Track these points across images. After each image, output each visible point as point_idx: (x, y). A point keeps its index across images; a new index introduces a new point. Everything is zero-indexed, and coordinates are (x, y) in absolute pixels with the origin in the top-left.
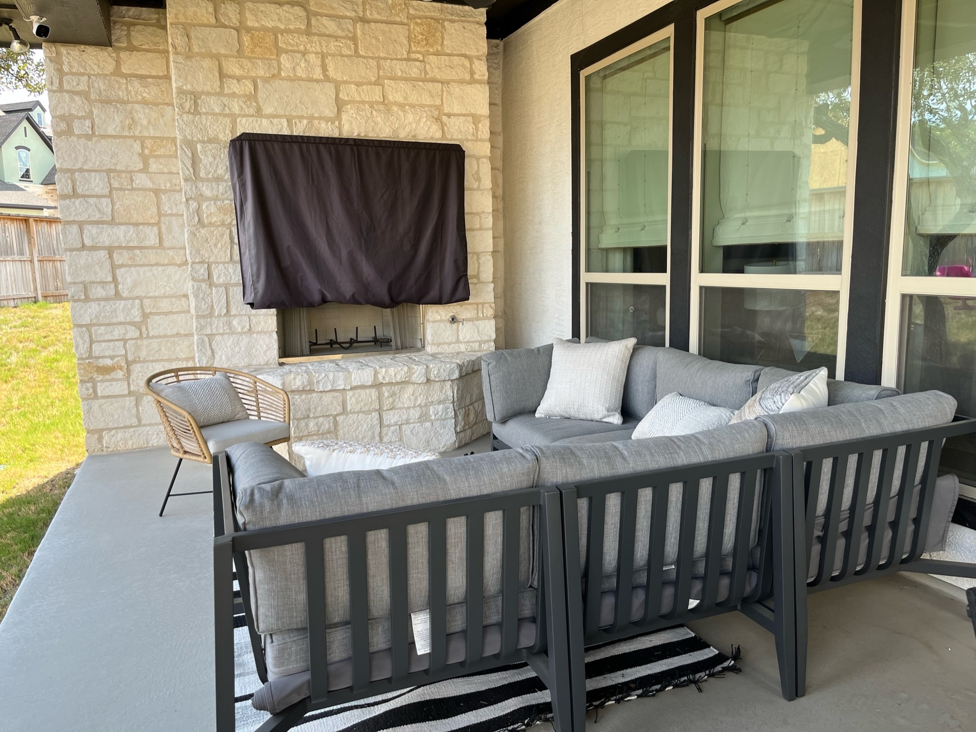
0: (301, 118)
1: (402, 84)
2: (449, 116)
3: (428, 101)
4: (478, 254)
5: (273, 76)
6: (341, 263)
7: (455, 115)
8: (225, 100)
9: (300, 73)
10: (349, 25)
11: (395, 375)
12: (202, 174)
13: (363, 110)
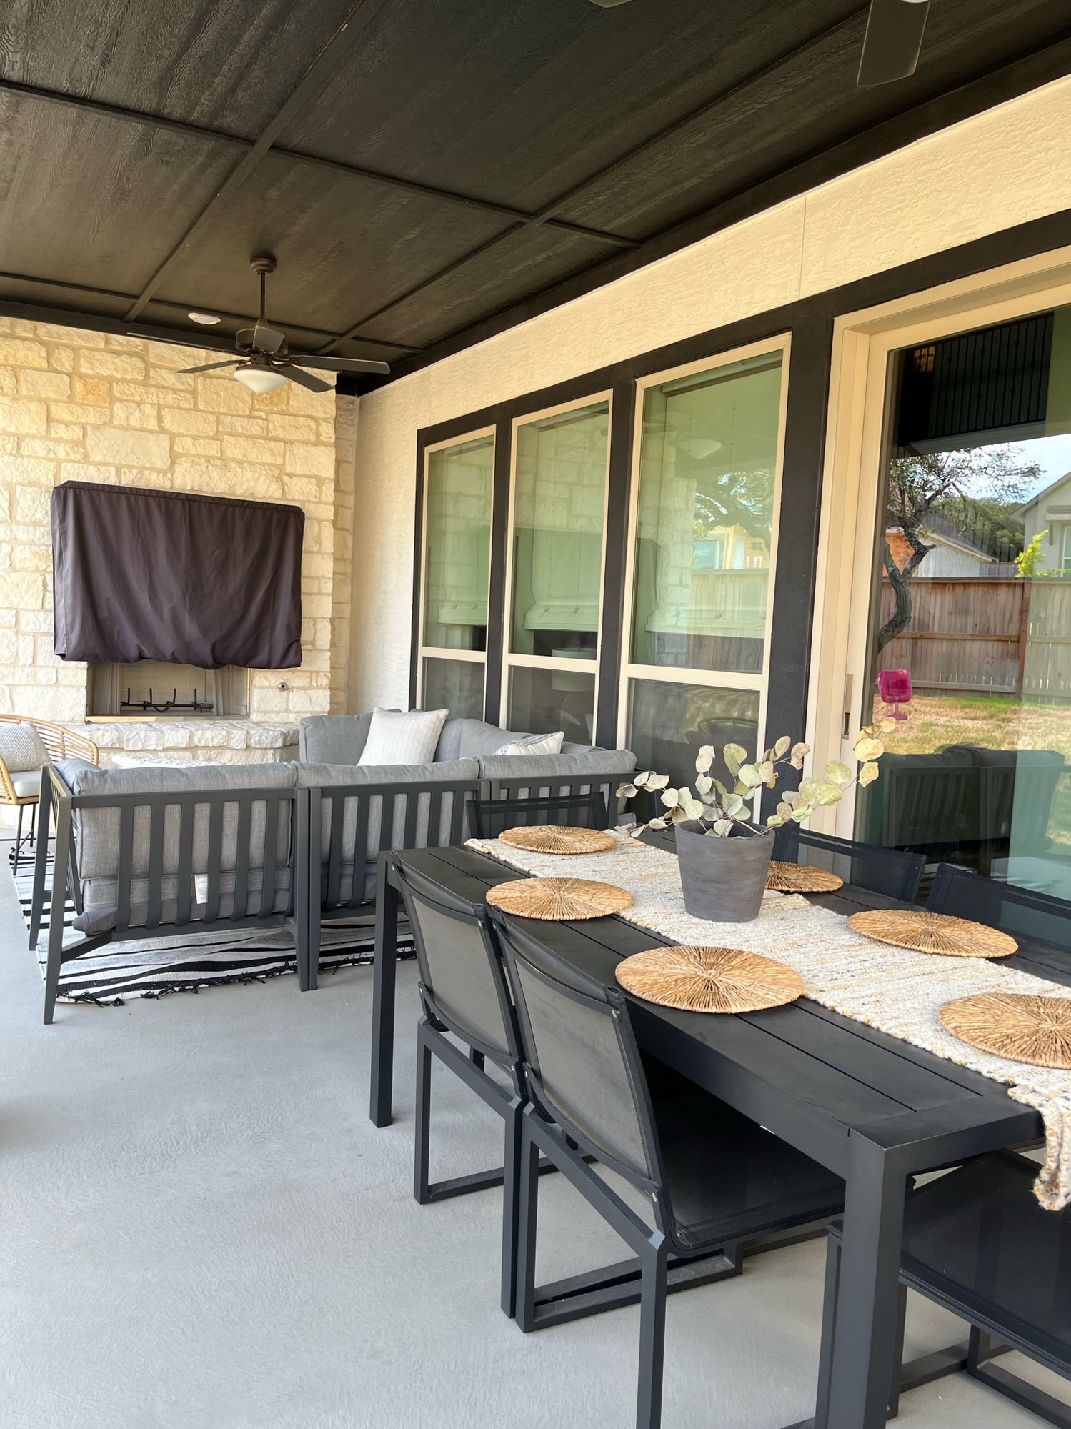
0: (131, 467)
1: (242, 441)
2: (290, 476)
3: (268, 458)
4: (315, 620)
5: (105, 424)
6: (162, 619)
7: (297, 476)
8: (51, 444)
9: (134, 422)
10: (189, 379)
11: (212, 738)
12: (19, 517)
13: (199, 464)
